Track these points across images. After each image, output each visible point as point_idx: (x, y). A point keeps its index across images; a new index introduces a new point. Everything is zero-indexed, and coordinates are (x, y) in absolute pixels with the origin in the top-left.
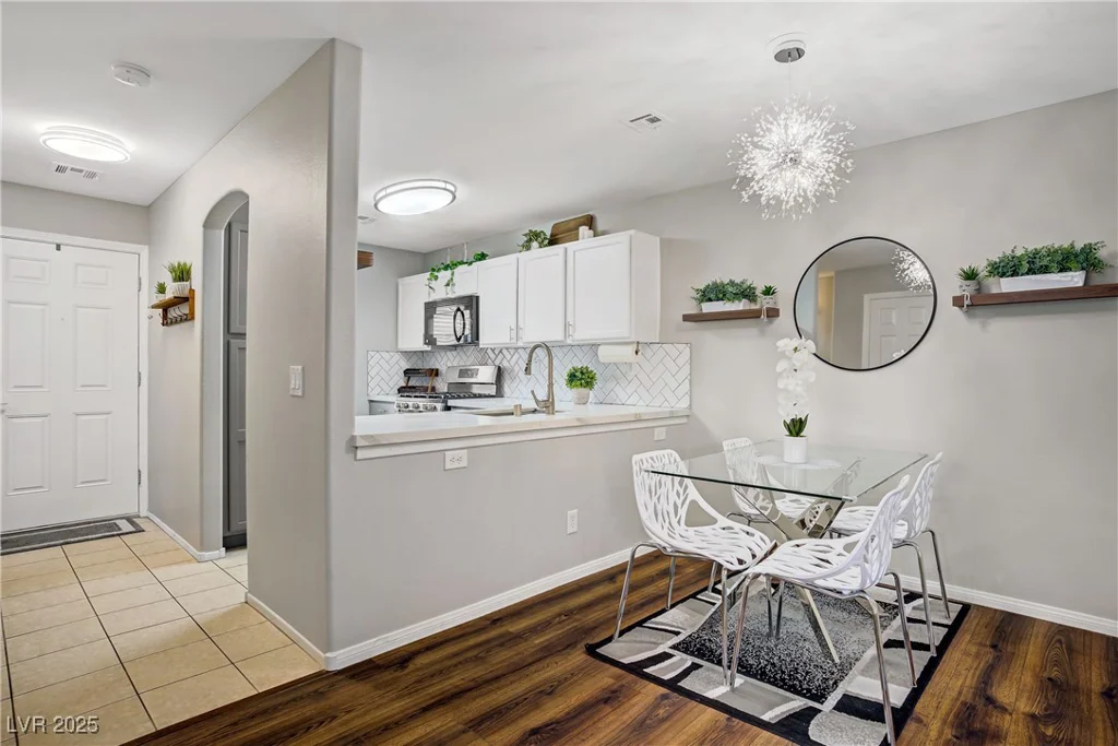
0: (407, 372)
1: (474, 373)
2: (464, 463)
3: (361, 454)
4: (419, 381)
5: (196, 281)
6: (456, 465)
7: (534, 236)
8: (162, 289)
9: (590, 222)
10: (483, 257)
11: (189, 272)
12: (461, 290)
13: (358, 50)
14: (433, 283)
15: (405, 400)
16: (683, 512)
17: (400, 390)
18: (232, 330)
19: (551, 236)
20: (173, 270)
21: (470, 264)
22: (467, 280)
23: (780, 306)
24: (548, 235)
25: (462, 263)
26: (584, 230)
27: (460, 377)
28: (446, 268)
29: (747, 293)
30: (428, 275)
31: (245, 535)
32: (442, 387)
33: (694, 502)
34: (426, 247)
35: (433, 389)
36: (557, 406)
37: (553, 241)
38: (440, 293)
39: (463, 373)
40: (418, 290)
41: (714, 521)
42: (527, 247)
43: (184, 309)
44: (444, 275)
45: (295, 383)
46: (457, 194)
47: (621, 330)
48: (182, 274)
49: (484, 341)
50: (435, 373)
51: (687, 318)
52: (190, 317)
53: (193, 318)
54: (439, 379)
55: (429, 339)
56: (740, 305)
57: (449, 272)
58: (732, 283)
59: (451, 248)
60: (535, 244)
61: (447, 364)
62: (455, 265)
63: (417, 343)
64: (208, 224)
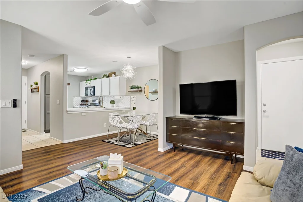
0: (82, 101)
1: (95, 101)
2: (85, 115)
3: (68, 113)
4: (84, 103)
5: (39, 85)
6: (84, 115)
7: (105, 75)
8: (31, 86)
9: (115, 73)
10: (96, 79)
11: (38, 83)
12: (92, 85)
13: (67, 55)
14: (87, 83)
15: (81, 107)
16: (119, 122)
17: (80, 105)
18: (46, 94)
19: (109, 75)
20: (35, 83)
21: (93, 80)
22: (93, 83)
23: (142, 90)
24: (108, 75)
25: (92, 80)
26: (113, 75)
27: (92, 102)
28: (89, 80)
29: (137, 87)
30: (85, 82)
31: (49, 130)
32: (89, 104)
33: (121, 121)
34: (86, 75)
35: (87, 104)
36: (104, 107)
37: (108, 77)
38: (88, 86)
39: (93, 101)
40: (84, 85)
41: (123, 123)
42: (103, 77)
43: (37, 90)
44: (89, 82)
45: (58, 103)
46: (88, 69)
47: (118, 93)
48: (36, 84)
49: (96, 95)
50: (88, 101)
51: (129, 91)
52: (38, 91)
53: (39, 92)
54: (88, 102)
55: (86, 94)
56: (136, 90)
57: (90, 81)
58: (135, 86)
59: (90, 76)
60: (105, 77)
61: (90, 99)
62: (91, 80)
63: (84, 95)
64: (42, 75)
